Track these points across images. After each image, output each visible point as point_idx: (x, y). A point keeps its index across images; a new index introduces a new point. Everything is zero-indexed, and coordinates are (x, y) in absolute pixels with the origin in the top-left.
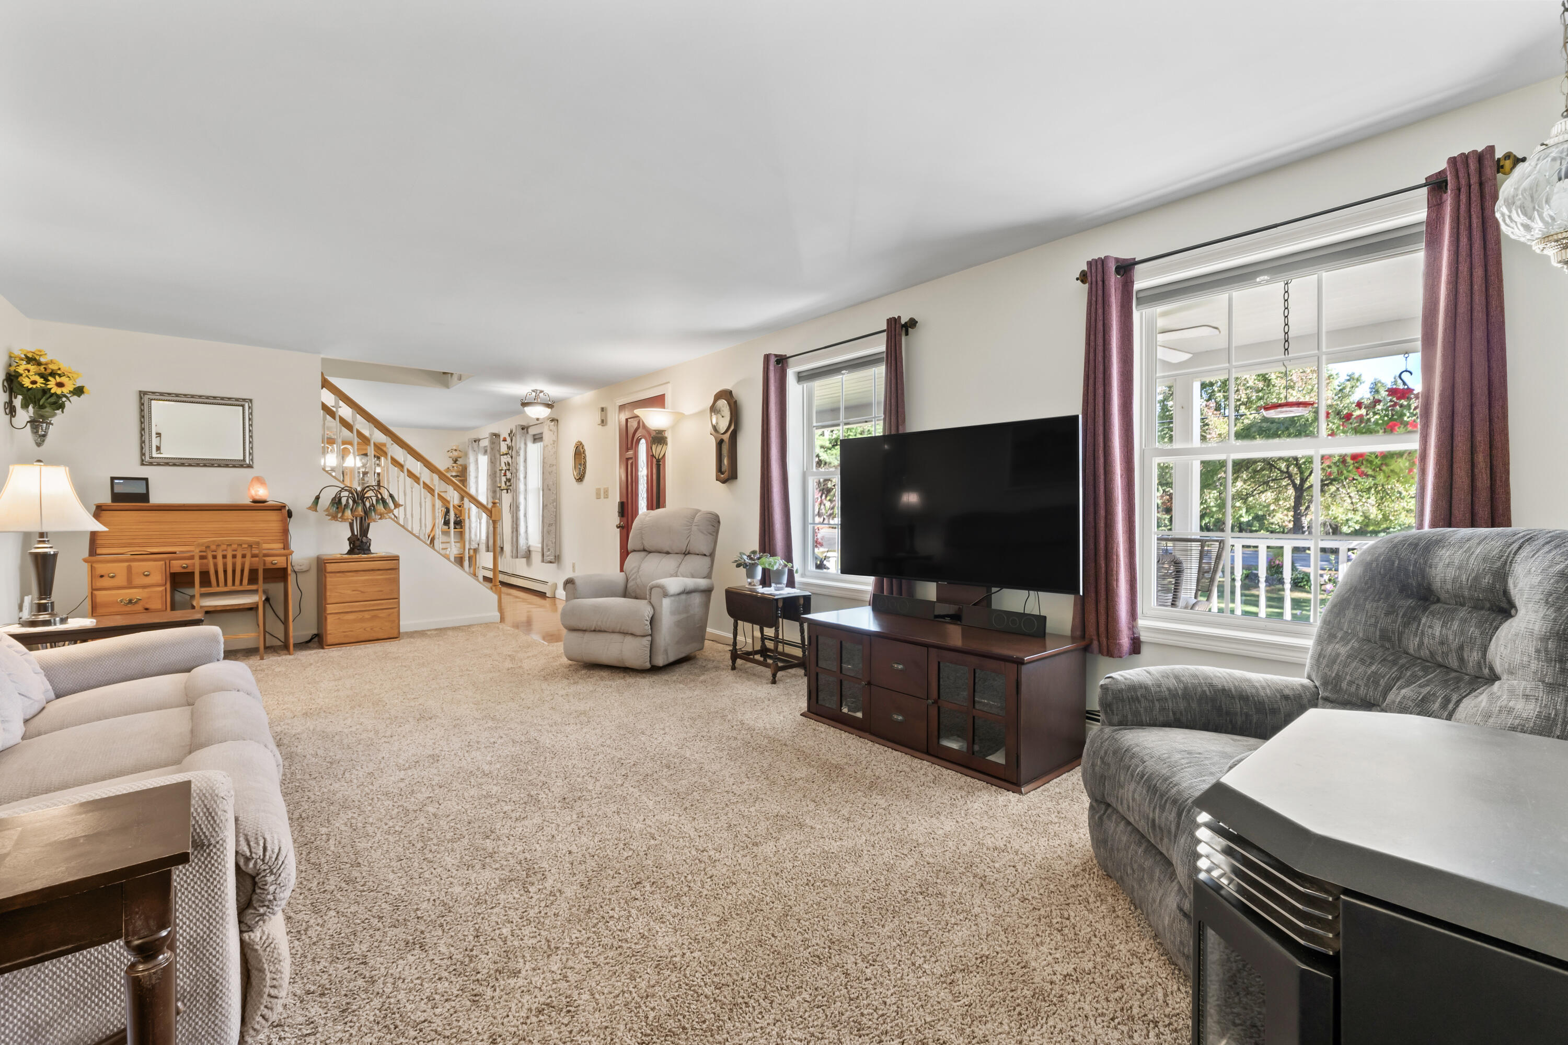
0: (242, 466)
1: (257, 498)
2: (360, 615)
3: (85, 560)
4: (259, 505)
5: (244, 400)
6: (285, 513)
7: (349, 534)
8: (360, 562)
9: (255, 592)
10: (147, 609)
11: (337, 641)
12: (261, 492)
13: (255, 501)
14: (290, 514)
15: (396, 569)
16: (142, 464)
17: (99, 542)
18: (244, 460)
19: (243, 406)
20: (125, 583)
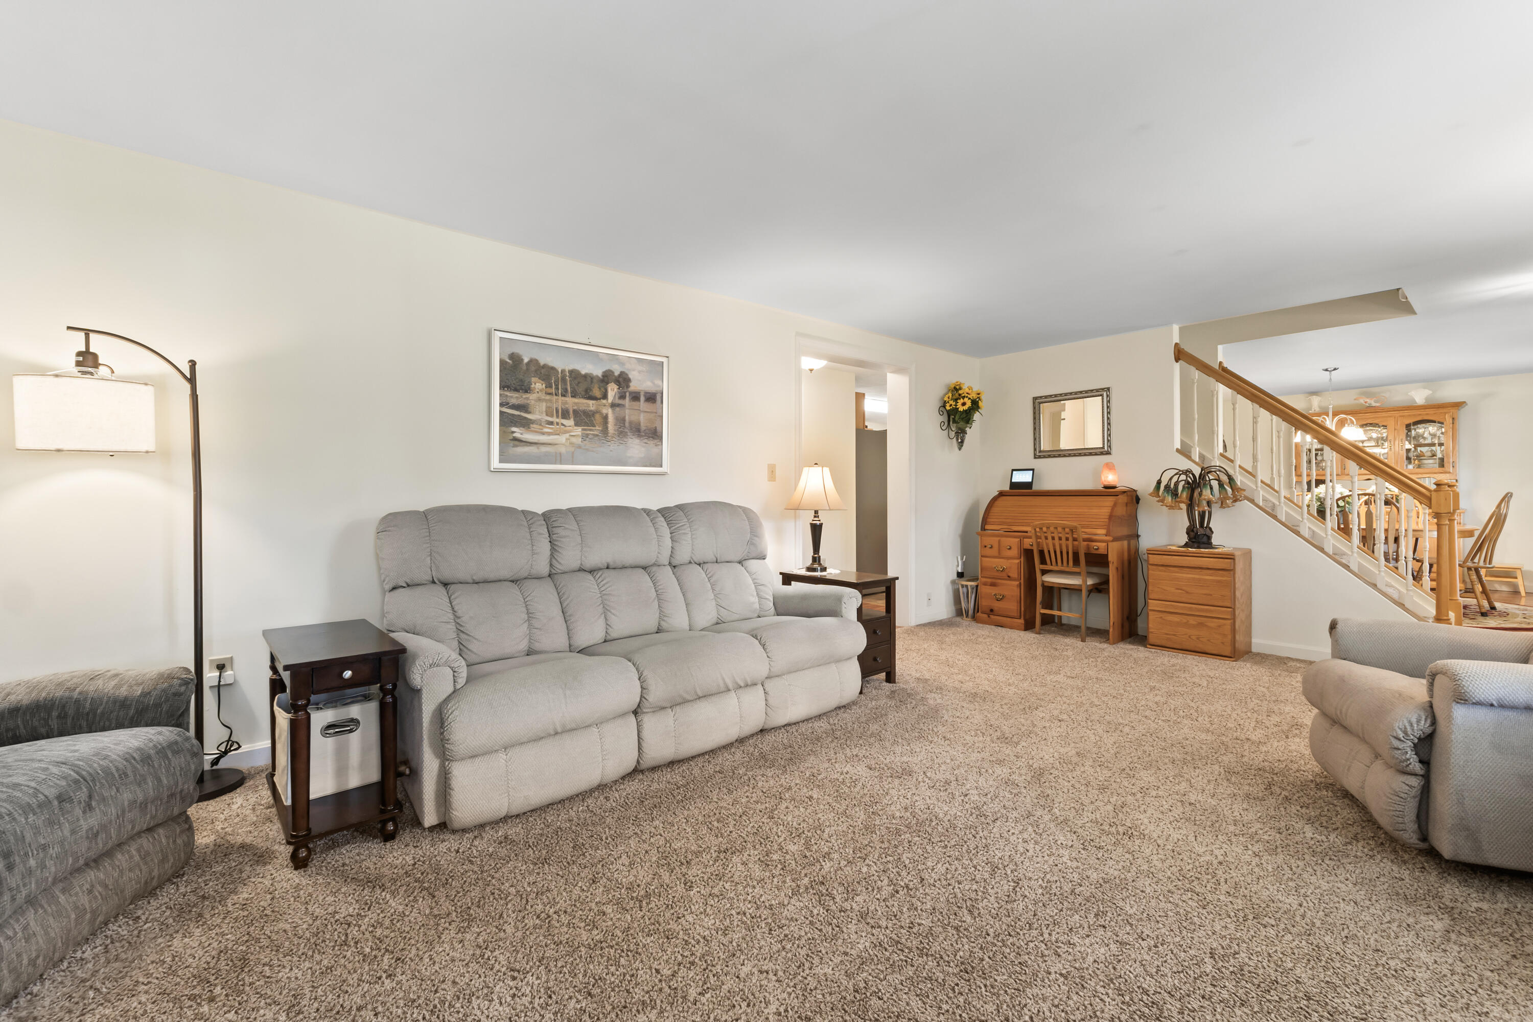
0: (1102, 454)
1: (1106, 483)
2: (1184, 619)
3: (978, 534)
4: (1110, 490)
5: (1103, 389)
6: (1134, 498)
7: (1187, 524)
8: (1199, 557)
9: (1078, 574)
10: (1009, 577)
11: (1158, 642)
12: (1110, 478)
13: (1106, 487)
14: (1138, 500)
15: (1231, 571)
16: (1035, 458)
17: (988, 520)
18: (1103, 448)
19: (1102, 395)
20: (996, 554)
